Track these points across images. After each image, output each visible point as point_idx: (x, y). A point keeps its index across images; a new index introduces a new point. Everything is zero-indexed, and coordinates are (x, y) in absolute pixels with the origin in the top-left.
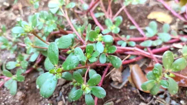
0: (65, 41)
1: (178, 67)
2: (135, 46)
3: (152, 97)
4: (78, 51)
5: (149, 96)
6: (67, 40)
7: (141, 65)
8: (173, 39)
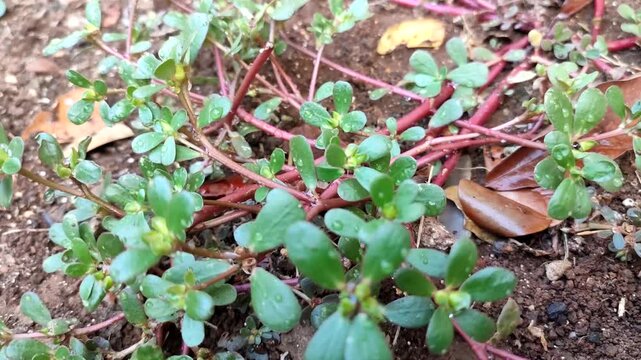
0: (281, 216)
1: (591, 116)
2: (428, 134)
3: (561, 233)
4: (338, 222)
5: (550, 238)
6: (287, 210)
7: (468, 176)
8: (490, 68)
